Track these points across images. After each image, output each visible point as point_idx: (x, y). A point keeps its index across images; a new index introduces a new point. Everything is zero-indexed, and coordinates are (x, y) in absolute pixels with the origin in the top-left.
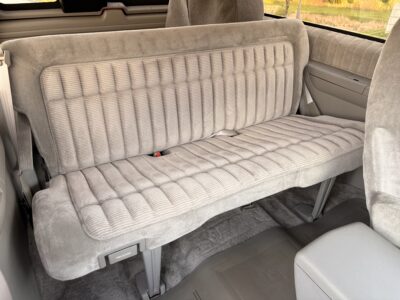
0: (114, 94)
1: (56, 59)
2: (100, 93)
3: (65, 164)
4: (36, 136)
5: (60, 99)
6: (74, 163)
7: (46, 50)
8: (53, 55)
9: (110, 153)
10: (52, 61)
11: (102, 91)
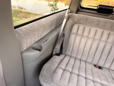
0: (93, 39)
1: (80, 22)
2: (88, 37)
3: (67, 52)
4: (64, 41)
5: (75, 34)
6: (70, 53)
7: (79, 19)
8: (80, 20)
9: (81, 57)
10: (79, 22)
11: (89, 37)
